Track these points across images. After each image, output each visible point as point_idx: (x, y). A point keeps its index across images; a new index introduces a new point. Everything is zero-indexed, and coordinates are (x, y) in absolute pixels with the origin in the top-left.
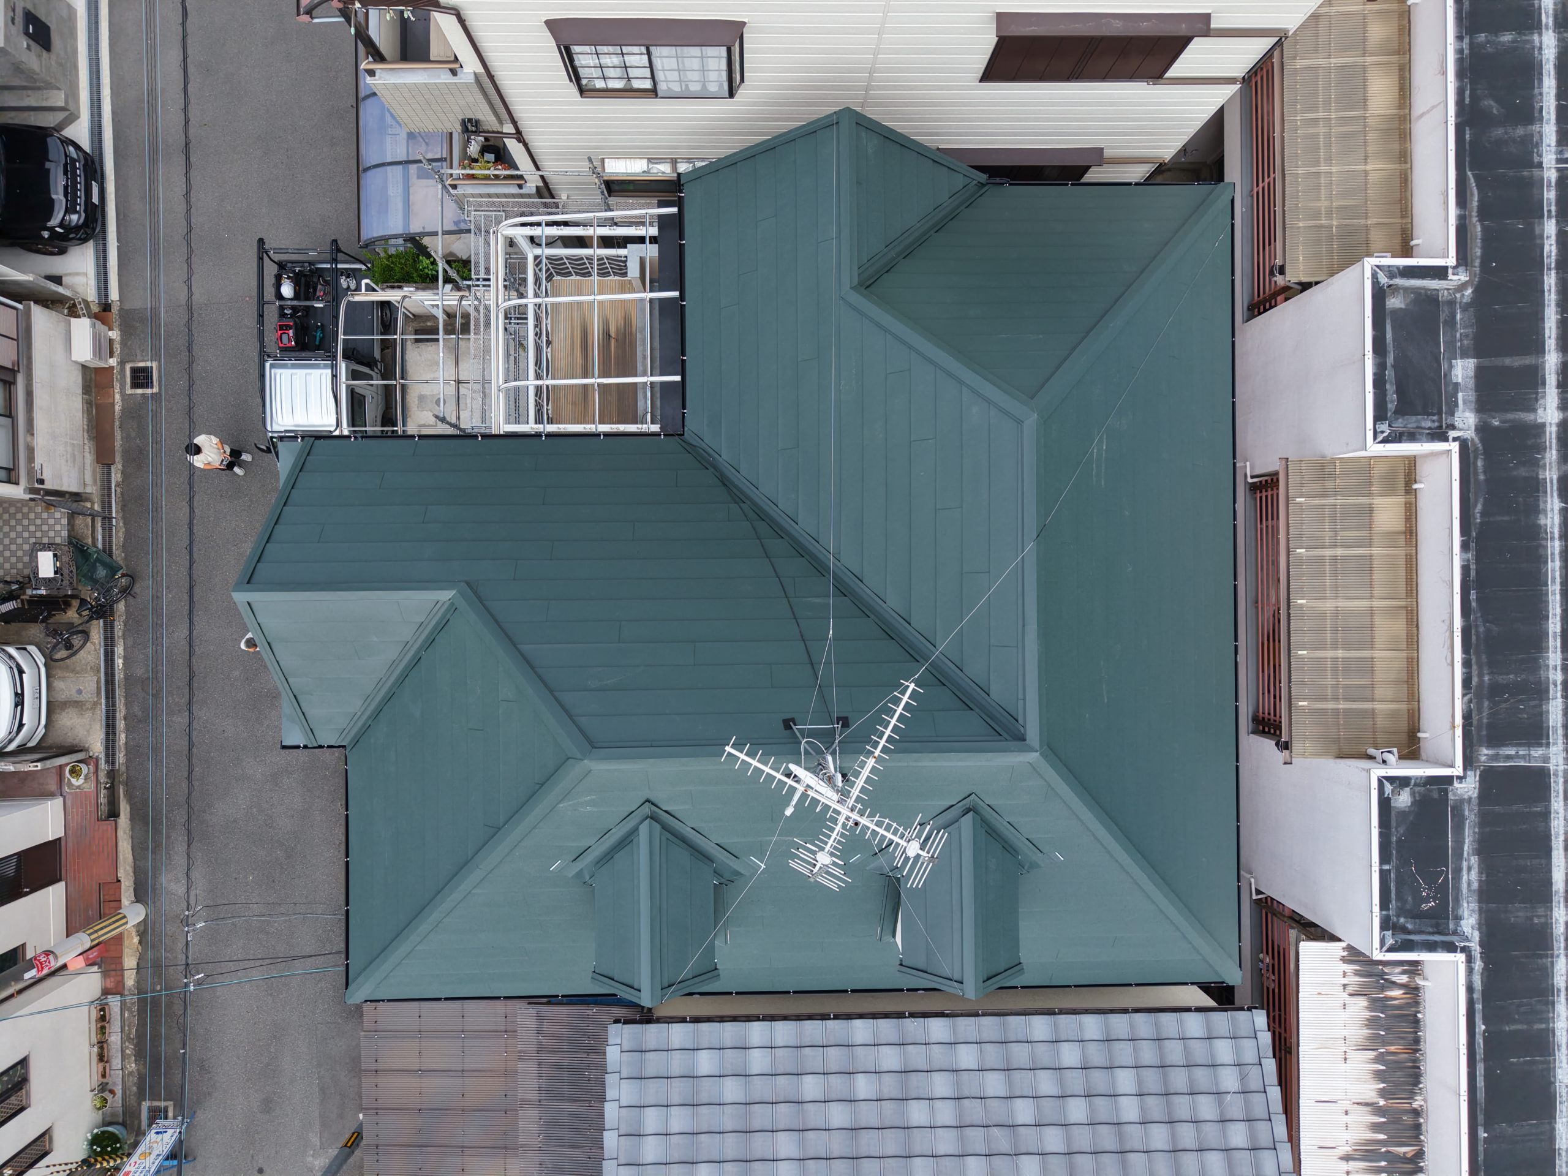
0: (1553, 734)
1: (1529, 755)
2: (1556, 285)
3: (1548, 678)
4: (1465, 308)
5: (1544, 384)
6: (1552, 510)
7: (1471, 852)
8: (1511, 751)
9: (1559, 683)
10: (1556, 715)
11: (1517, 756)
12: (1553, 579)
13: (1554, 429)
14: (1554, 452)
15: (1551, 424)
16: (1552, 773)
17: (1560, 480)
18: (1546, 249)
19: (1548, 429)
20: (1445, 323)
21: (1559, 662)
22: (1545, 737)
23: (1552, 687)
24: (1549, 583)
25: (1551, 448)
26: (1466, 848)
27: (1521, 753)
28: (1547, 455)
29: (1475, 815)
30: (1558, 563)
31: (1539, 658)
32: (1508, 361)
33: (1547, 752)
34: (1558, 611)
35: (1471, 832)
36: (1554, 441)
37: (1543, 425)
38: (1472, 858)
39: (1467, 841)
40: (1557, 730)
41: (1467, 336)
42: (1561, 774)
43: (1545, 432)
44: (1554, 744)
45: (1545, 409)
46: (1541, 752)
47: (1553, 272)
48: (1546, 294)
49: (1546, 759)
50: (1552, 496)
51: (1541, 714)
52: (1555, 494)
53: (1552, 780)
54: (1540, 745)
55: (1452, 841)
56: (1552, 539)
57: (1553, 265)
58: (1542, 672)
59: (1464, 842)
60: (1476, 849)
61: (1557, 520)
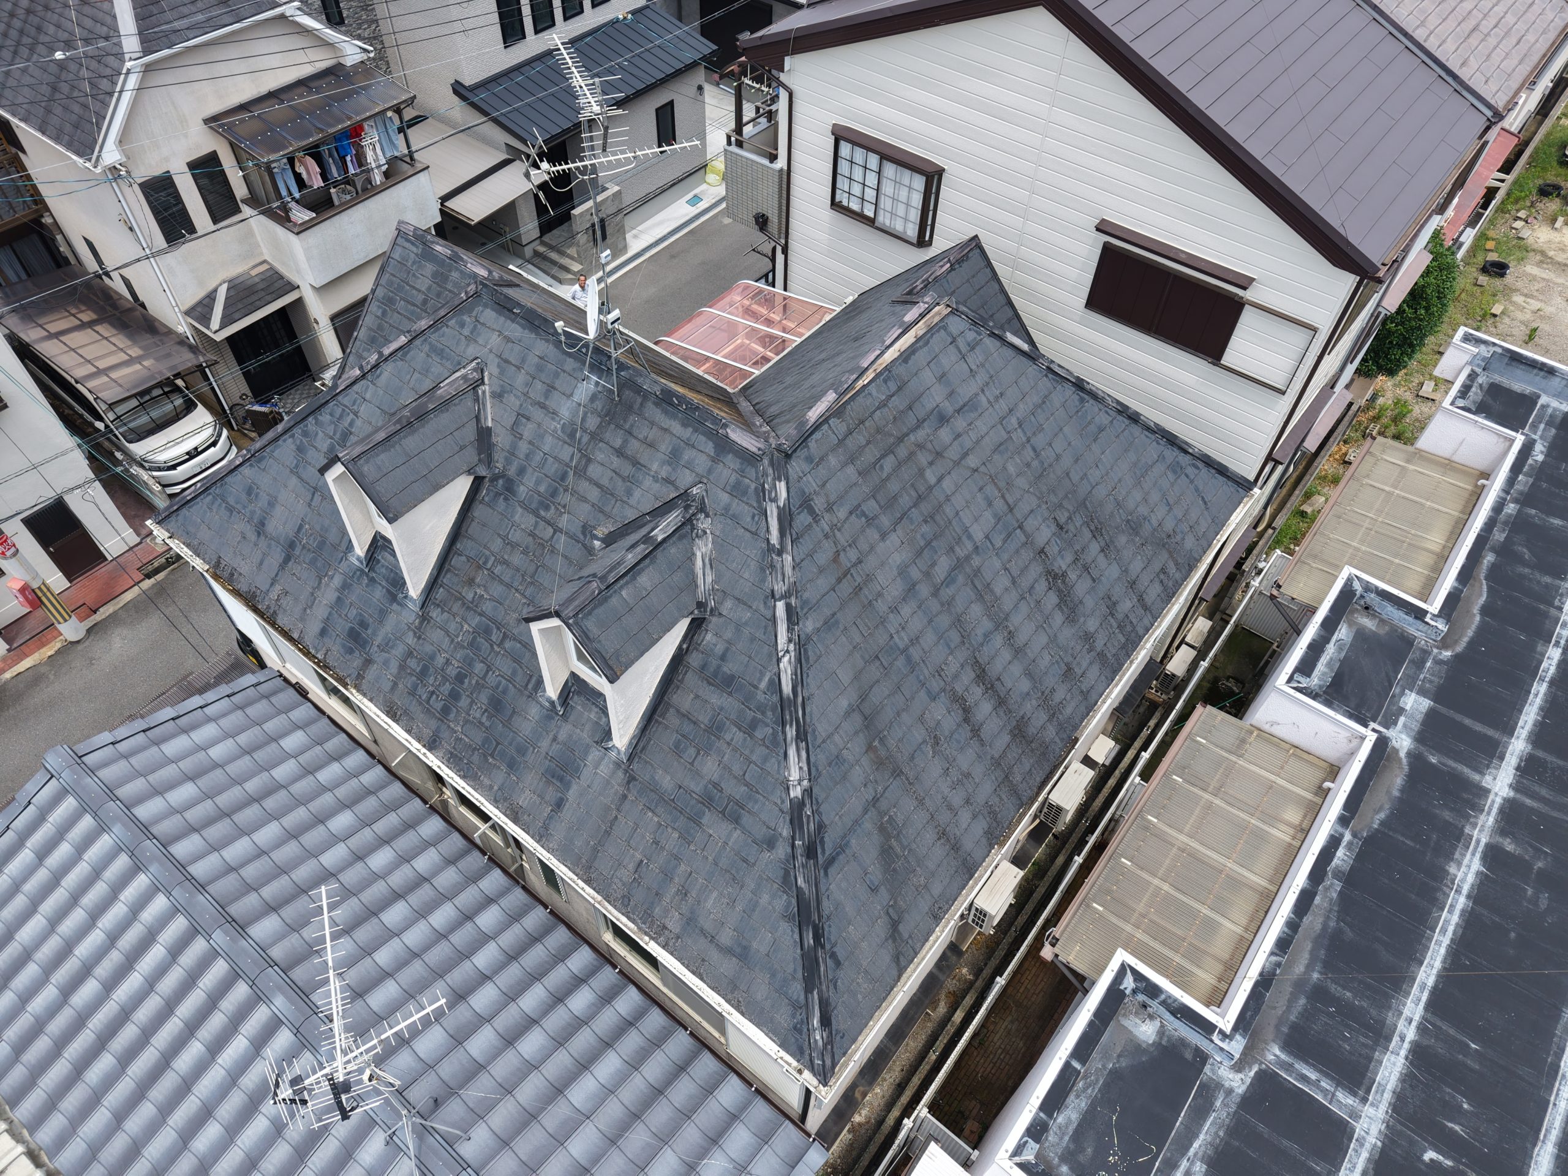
0: (1377, 1092)
1: (1333, 1095)
2: (1545, 694)
3: (1396, 1026)
4: (1438, 662)
5: (1502, 758)
6: (1469, 867)
7: (1200, 1154)
8: (1313, 1075)
9: (1408, 1040)
10: (1390, 1074)
11: (1316, 1084)
12: (1444, 931)
13: (1499, 800)
14: (1491, 820)
15: (1496, 794)
16: (1356, 1136)
17: (1487, 845)
18: (1544, 665)
19: (1491, 797)
20: (1412, 661)
21: (1417, 1018)
22: (1364, 1088)
23: (1396, 1039)
24: (1437, 931)
25: (1489, 813)
26: (1196, 1145)
27: (1323, 1084)
28: (1482, 817)
29: (1229, 1114)
30: (1455, 918)
31: (1393, 997)
32: (1467, 722)
33: (1360, 1108)
34: (1438, 964)
35: (1213, 1130)
36: (1495, 811)
37: (1487, 791)
38: (1199, 1163)
39: (1202, 1137)
40: (1383, 1091)
41: (1431, 682)
42: (1368, 1146)
43: (1487, 797)
44: (1372, 1105)
45: (1495, 779)
46: (1351, 1102)
47: (1545, 685)
48: (1531, 696)
49: (1356, 1116)
50: (1473, 854)
51: (1370, 1059)
52: (1478, 855)
53: (1352, 1146)
54: (1354, 1094)
55: (1181, 1123)
56: (1459, 892)
57: (1547, 679)
58: (1390, 1014)
59: (1198, 1136)
60: (1209, 1156)
61: (1471, 878)
